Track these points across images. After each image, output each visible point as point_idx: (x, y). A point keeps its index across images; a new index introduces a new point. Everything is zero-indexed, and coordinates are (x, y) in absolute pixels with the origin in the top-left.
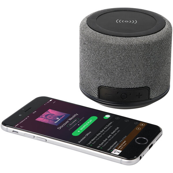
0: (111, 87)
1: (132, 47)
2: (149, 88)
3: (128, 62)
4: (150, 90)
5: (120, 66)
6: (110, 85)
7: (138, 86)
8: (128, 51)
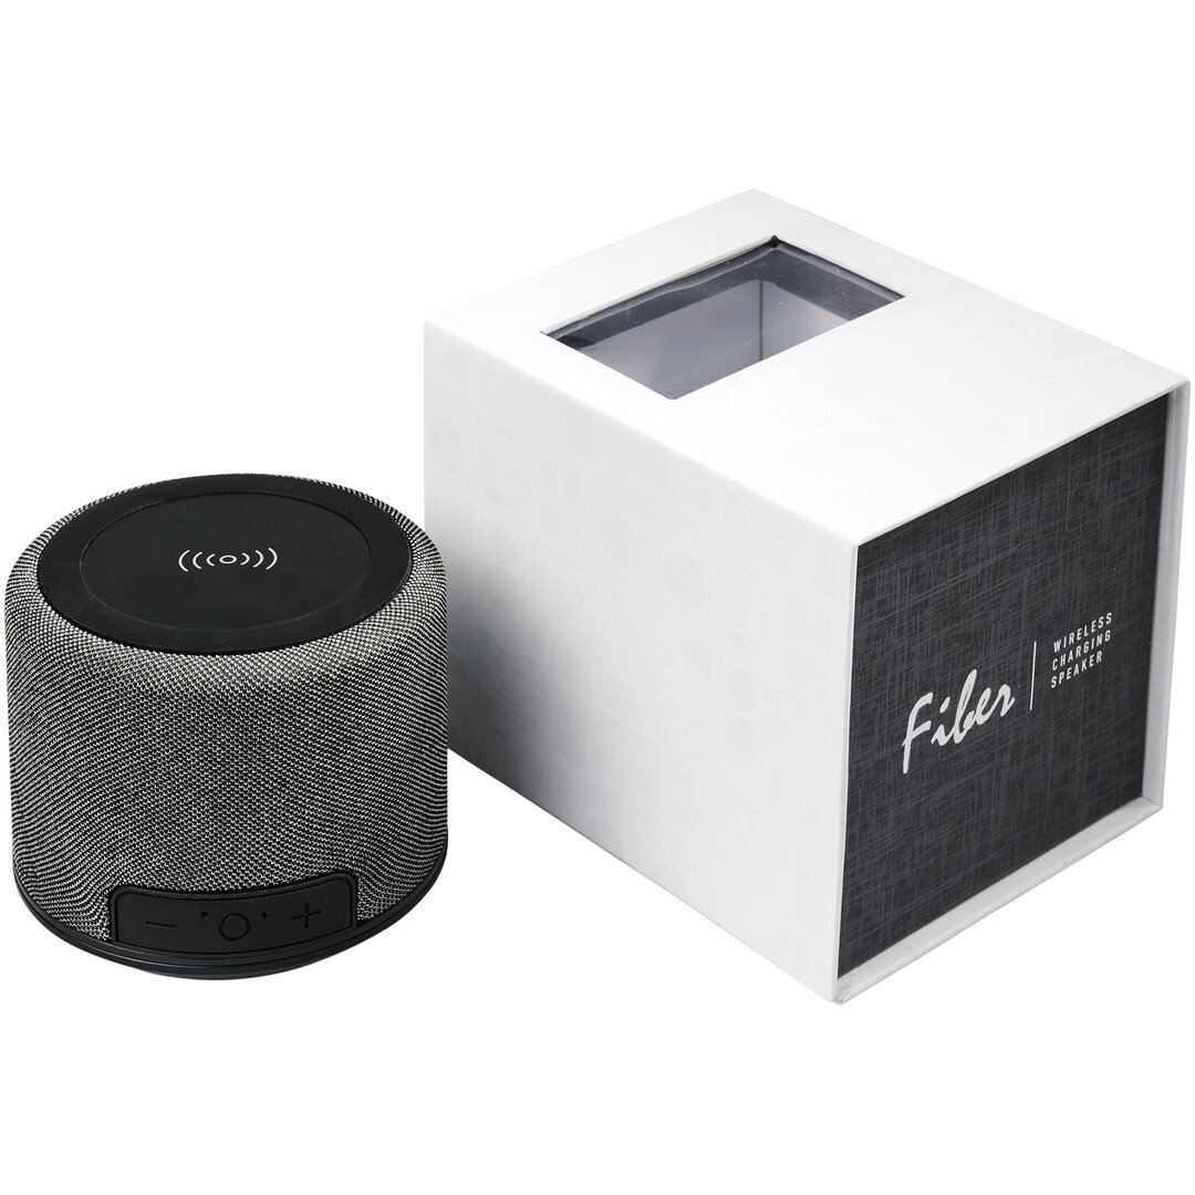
0: (169, 891)
1: (261, 703)
2: (350, 872)
3: (246, 769)
4: (357, 883)
5: (211, 791)
6: (165, 881)
7: (299, 875)
8: (247, 718)
